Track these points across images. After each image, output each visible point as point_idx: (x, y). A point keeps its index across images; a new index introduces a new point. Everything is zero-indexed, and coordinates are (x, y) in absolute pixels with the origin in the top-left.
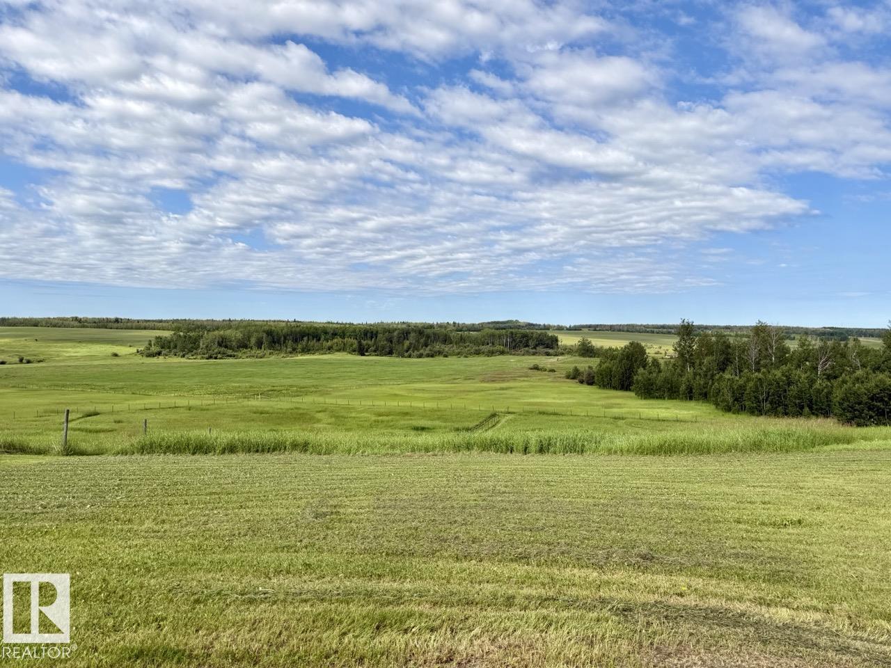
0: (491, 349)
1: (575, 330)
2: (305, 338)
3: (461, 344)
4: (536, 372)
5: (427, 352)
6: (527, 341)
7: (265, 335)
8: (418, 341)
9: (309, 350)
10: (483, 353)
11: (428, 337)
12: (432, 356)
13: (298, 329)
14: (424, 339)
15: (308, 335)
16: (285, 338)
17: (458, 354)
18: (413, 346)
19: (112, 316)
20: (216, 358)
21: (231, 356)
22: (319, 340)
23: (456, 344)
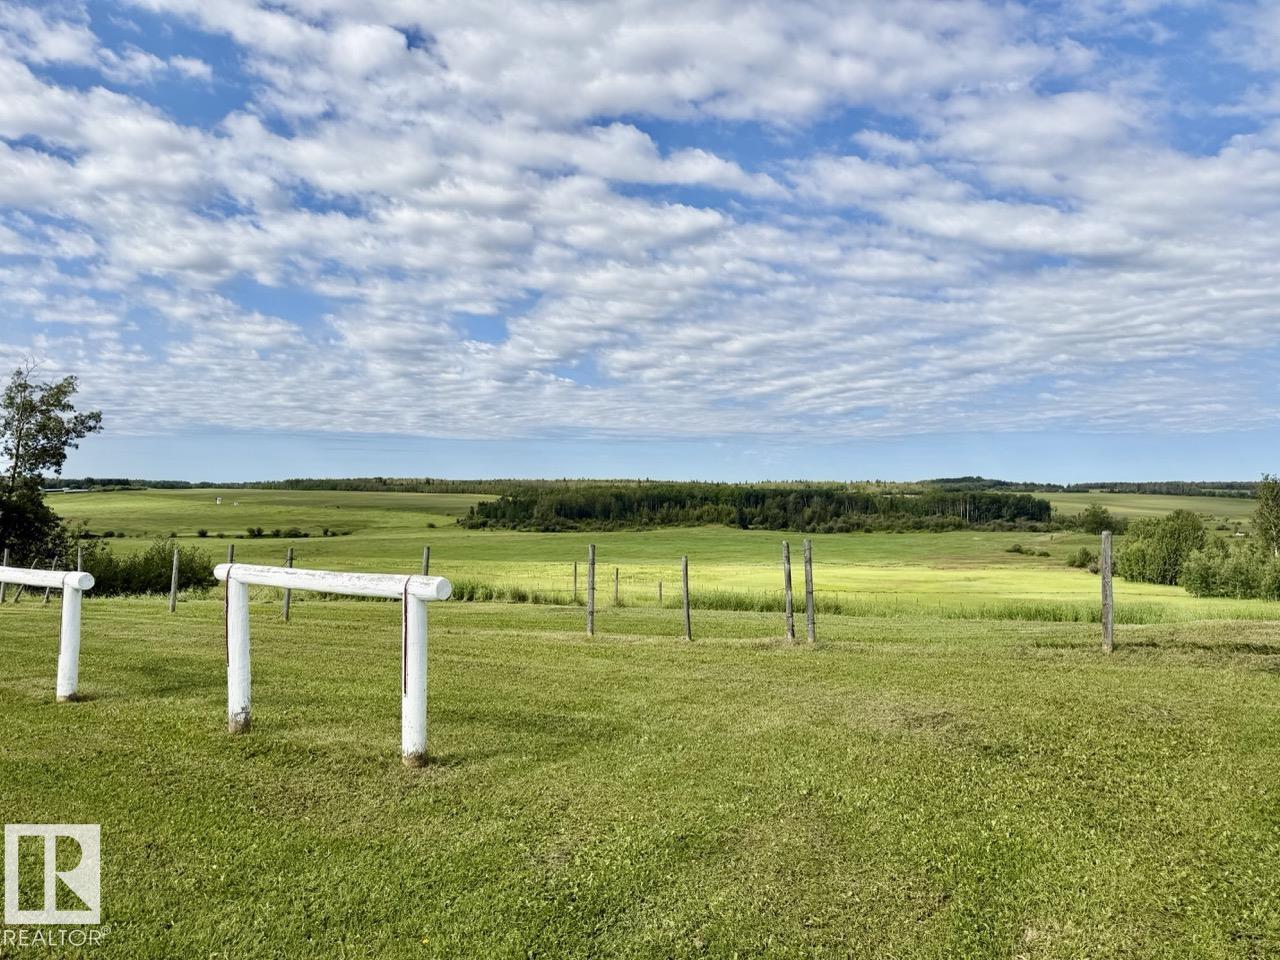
0: (941, 520)
1: (1078, 491)
2: (666, 505)
3: (892, 513)
4: (1017, 556)
5: (839, 525)
6: (1000, 509)
7: (614, 500)
8: (824, 509)
9: (670, 521)
10: (928, 527)
11: (840, 502)
12: (848, 531)
13: (656, 492)
14: (834, 505)
15: (669, 500)
16: (639, 505)
17: (888, 528)
18: (817, 515)
19: (422, 477)
20: (554, 531)
21: (572, 528)
22: (683, 507)
23: (884, 512)
